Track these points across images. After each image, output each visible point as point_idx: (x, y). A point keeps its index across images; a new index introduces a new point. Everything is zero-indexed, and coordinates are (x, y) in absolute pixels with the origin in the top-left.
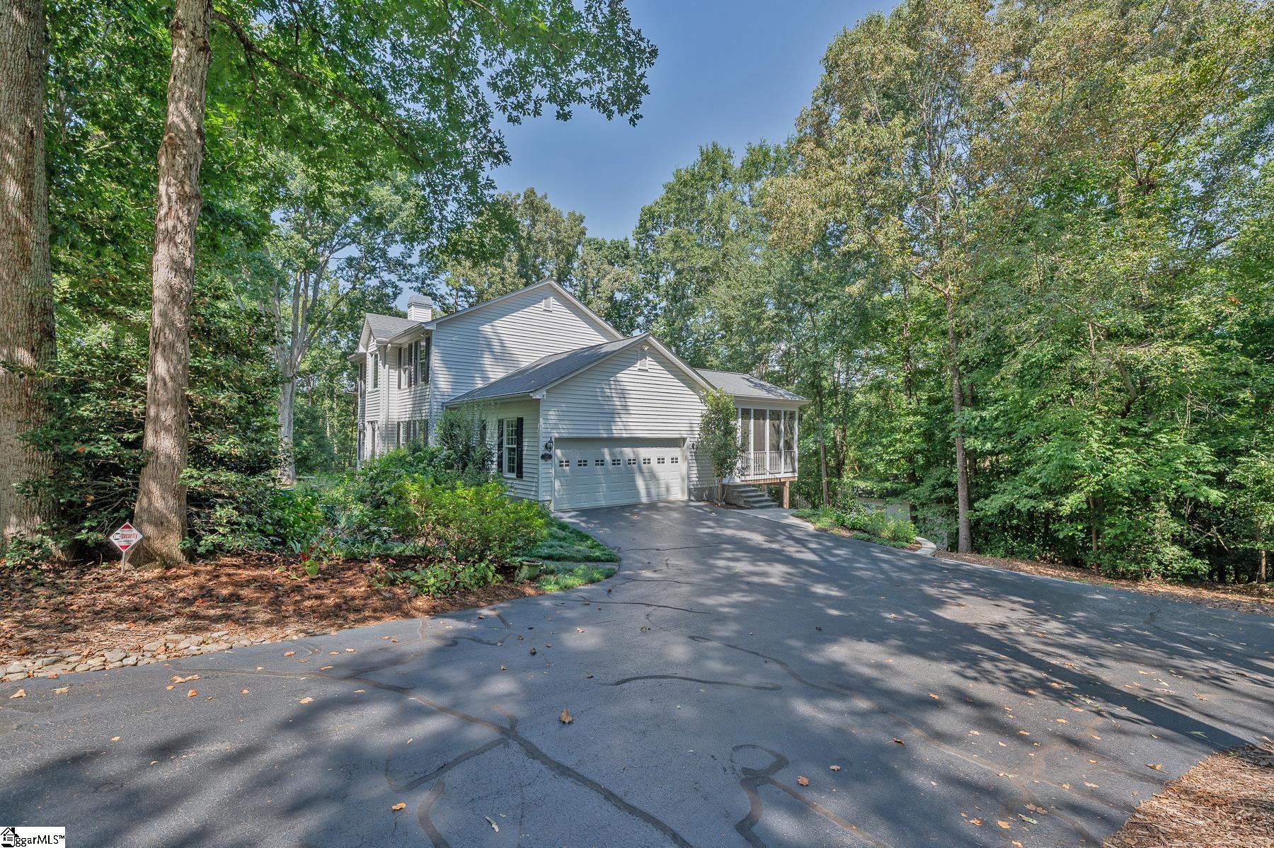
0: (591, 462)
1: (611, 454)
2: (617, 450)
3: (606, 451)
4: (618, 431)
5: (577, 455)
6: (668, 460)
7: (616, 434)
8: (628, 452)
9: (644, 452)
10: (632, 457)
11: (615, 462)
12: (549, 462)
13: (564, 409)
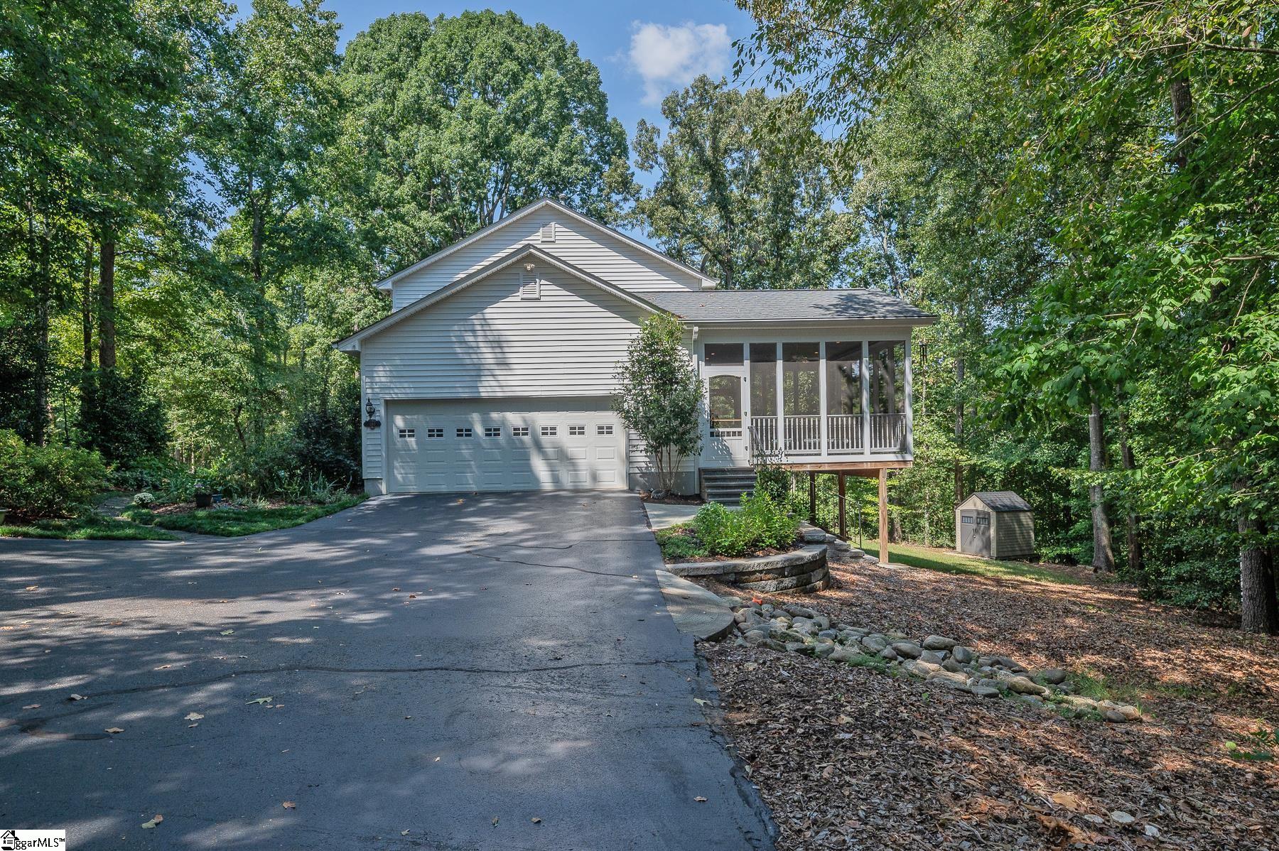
0: (450, 433)
1: (485, 421)
2: (495, 415)
3: (476, 417)
4: (488, 389)
5: (423, 421)
6: (591, 430)
7: (484, 393)
8: (514, 419)
9: (542, 419)
10: (520, 424)
11: (492, 432)
12: (376, 430)
13: (398, 362)
